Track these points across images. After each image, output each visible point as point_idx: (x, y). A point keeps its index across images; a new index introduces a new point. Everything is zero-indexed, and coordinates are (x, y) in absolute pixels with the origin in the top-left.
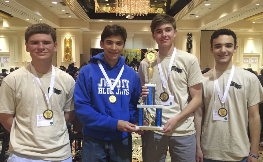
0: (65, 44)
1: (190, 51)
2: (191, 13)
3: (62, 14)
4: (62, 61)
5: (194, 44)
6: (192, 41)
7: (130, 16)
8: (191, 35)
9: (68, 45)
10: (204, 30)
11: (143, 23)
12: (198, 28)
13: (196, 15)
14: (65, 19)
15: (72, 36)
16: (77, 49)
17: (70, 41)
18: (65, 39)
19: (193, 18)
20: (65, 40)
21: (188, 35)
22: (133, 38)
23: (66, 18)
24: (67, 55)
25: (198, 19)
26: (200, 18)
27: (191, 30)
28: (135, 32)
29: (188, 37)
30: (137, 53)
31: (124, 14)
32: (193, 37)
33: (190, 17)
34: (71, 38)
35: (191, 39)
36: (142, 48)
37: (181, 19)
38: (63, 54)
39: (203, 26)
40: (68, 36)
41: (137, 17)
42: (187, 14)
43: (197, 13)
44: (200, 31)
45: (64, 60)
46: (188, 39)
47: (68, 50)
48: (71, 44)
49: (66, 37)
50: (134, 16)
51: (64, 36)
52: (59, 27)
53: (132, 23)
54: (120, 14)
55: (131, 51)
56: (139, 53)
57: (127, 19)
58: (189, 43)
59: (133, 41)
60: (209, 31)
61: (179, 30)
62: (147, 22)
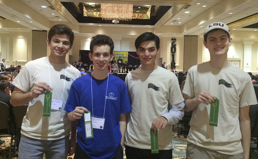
1: (174, 54)
2: (173, 19)
3: (52, 17)
5: (178, 48)
6: (175, 45)
7: (116, 21)
8: (175, 39)
10: (188, 36)
11: (130, 27)
13: (178, 21)
19: (176, 24)
21: (172, 39)
22: (121, 41)
23: (56, 21)
25: (181, 25)
27: (175, 35)
28: (122, 36)
29: (172, 41)
30: (124, 56)
31: (110, 19)
32: (177, 41)
33: (173, 23)
35: (175, 43)
36: (129, 51)
37: (165, 25)
39: (186, 32)
41: (122, 22)
42: (170, 19)
44: (183, 36)
50: (119, 20)
53: (119, 27)
54: (106, 19)
55: (118, 53)
56: (126, 55)
57: (113, 23)
58: (174, 47)
59: (121, 43)
60: (192, 37)
61: (163, 35)
62: (134, 26)
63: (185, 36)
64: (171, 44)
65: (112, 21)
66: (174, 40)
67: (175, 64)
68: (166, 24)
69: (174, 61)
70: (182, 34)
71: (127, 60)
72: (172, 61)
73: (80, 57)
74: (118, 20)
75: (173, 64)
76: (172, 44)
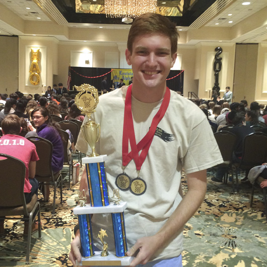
0: (32, 59)
1: (218, 74)
2: (221, 16)
3: (27, 13)
4: (27, 85)
5: (224, 63)
6: (221, 59)
7: (128, 19)
8: (221, 49)
9: (35, 61)
10: (241, 44)
12: (231, 40)
13: (228, 19)
14: (31, 21)
15: (41, 48)
16: (48, 68)
17: (39, 55)
18: (30, 51)
19: (224, 24)
20: (32, 53)
21: (216, 49)
23: (33, 20)
24: (34, 75)
25: (231, 26)
26: (235, 24)
27: (220, 43)
29: (216, 52)
31: (118, 15)
32: (223, 53)
33: (219, 22)
34: (40, 51)
35: (220, 56)
38: (28, 74)
39: (240, 37)
40: (36, 47)
42: (214, 17)
43: (231, 16)
44: (235, 44)
45: (29, 83)
46: (216, 56)
47: (36, 67)
48: (41, 59)
49: (32, 48)
50: (133, 18)
51: (30, 47)
52: (23, 34)
54: (112, 15)
55: (129, 72)
57: (124, 23)
58: (218, 62)
60: (248, 45)
61: (202, 43)
63: (237, 44)
64: (213, 57)
65: (121, 19)
66: (219, 51)
67: (219, 89)
68: (208, 25)
69: (218, 84)
72: (215, 84)
73: (70, 78)
75: (217, 89)
76: (215, 57)
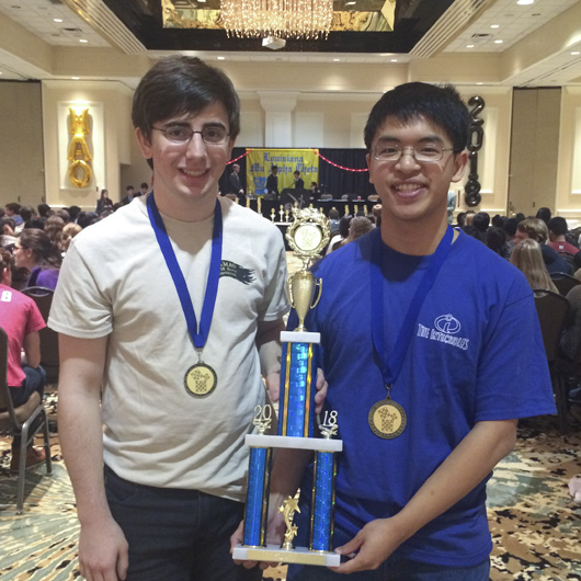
0: (72, 131)
1: (476, 154)
2: (476, 28)
3: (56, 31)
4: (63, 187)
5: (490, 131)
6: (482, 122)
7: (275, 40)
8: (481, 102)
9: (79, 135)
10: (525, 88)
11: (325, 63)
12: (502, 80)
13: (493, 35)
14: (66, 47)
15: (92, 105)
16: (108, 148)
17: (87, 121)
18: (68, 113)
19: (484, 46)
20: (71, 118)
21: (471, 102)
22: (293, 113)
23: (71, 44)
24: (78, 165)
25: (501, 50)
26: (507, 46)
27: (479, 87)
28: (298, 93)
29: (471, 108)
30: (306, 162)
31: (253, 31)
32: (485, 108)
33: (475, 42)
34: (89, 113)
35: (481, 115)
36: (322, 146)
37: (446, 50)
38: (64, 164)
39: (520, 75)
40: (80, 104)
41: (296, 43)
42: (464, 28)
43: (498, 29)
44: (511, 88)
45: (68, 182)
47: (81, 149)
48: (91, 130)
49: (73, 108)
50: (285, 38)
51: (66, 105)
52: (50, 76)
53: (288, 62)
54: (240, 33)
55: (285, 155)
56: (312, 160)
57: (266, 49)
59: (293, 121)
60: (540, 91)
62: (337, 58)
63: (515, 88)
65: (260, 39)
66: (476, 104)
67: (478, 187)
68: (450, 48)
69: (477, 177)
70: (504, 82)
71: (314, 177)
72: (470, 177)
74: (283, 36)
75: (473, 188)
